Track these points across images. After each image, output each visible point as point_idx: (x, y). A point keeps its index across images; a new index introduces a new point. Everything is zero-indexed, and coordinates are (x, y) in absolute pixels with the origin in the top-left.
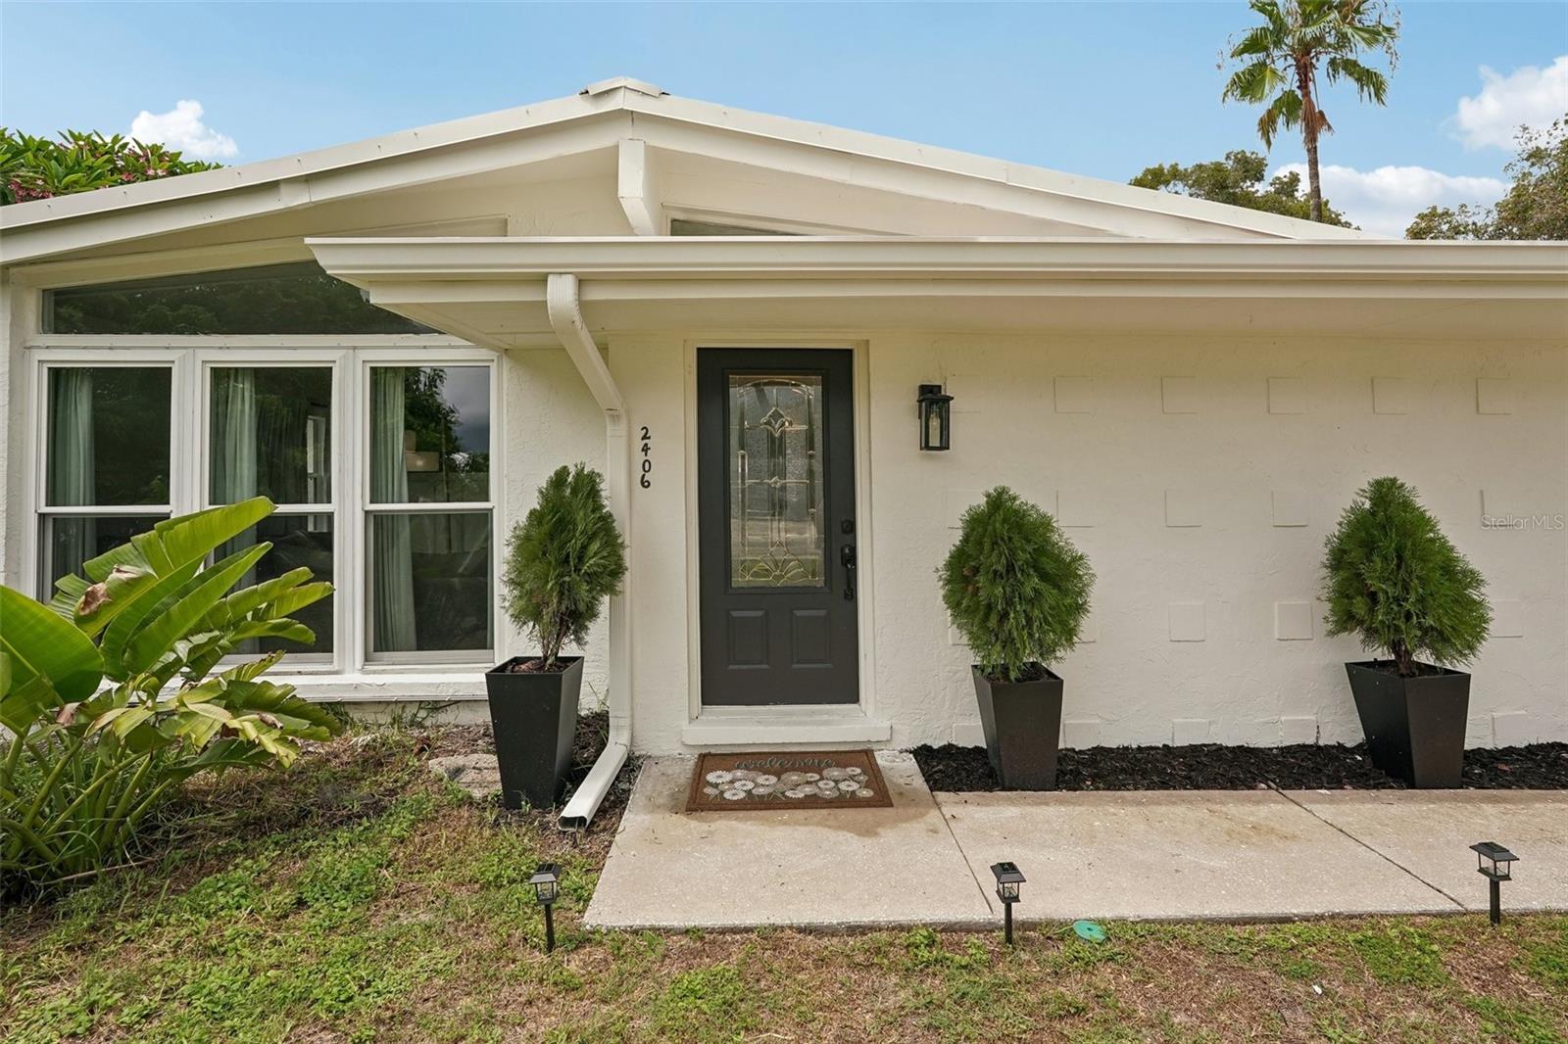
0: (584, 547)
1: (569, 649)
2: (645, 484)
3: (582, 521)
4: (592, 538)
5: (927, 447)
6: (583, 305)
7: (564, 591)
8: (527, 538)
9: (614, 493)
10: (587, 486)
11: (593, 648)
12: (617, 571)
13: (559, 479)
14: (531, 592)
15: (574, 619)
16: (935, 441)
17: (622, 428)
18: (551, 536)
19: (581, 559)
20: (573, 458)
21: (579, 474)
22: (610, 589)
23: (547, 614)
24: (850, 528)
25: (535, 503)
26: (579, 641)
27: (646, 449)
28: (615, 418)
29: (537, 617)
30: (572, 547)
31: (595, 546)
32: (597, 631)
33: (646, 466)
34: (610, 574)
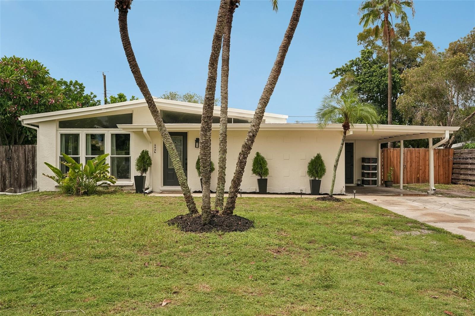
0: (147, 160)
1: (144, 175)
2: (155, 152)
3: (146, 157)
4: (148, 159)
5: (196, 147)
6: (147, 131)
7: (144, 166)
8: (139, 159)
9: (150, 153)
10: (147, 153)
11: (147, 175)
12: (151, 164)
13: (143, 151)
14: (139, 166)
15: (145, 170)
16: (197, 146)
17: (152, 145)
18: (142, 159)
19: (146, 162)
20: (145, 148)
21: (146, 151)
22: (150, 166)
23: (142, 169)
24: (187, 159)
25: (140, 155)
26: (146, 174)
27: (155, 147)
28: (151, 143)
29: (140, 170)
30: (145, 160)
31: (148, 160)
32: (148, 172)
33: (155, 150)
34: (150, 164)
